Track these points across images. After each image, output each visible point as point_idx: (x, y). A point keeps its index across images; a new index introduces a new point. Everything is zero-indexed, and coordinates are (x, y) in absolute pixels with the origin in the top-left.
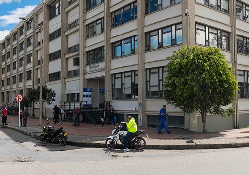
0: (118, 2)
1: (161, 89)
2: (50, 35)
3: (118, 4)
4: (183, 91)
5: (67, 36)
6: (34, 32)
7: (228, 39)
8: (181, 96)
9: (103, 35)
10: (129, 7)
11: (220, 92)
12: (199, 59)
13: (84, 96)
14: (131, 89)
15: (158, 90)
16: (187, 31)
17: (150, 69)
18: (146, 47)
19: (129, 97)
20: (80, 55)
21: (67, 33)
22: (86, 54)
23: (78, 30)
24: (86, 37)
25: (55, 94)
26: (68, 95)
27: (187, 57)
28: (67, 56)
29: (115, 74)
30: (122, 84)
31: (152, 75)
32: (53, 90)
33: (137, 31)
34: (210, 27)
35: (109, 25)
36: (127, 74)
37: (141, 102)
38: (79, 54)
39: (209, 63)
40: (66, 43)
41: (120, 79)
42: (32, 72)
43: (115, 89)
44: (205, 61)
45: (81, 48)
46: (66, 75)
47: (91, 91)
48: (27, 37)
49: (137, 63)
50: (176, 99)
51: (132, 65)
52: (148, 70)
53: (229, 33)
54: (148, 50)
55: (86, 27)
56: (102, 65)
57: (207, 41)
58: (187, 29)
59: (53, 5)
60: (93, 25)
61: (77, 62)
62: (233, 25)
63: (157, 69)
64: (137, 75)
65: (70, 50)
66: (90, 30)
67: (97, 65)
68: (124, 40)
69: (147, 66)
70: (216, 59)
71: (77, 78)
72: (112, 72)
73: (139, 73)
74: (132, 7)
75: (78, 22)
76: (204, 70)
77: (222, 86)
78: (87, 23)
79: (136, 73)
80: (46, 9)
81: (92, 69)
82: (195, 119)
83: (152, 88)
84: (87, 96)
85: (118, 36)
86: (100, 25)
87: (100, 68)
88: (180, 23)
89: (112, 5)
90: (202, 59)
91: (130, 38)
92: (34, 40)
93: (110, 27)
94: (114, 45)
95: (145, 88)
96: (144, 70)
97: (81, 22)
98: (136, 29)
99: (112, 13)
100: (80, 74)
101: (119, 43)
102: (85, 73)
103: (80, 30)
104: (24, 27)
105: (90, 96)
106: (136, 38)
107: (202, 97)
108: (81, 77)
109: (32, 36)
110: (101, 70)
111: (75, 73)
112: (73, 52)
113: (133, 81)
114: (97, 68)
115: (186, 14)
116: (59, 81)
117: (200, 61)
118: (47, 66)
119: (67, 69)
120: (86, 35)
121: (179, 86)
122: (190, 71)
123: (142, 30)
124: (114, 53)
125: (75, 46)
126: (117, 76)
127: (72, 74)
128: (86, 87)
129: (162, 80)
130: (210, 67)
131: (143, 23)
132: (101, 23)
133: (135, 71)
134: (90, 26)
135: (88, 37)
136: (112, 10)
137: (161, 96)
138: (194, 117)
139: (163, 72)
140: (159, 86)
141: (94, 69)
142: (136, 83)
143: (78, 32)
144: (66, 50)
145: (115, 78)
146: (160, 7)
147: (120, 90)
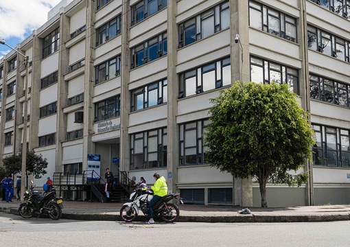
0: (141, 33)
1: (200, 152)
2: (42, 80)
3: (140, 35)
4: (233, 145)
5: (67, 82)
6: (18, 75)
7: (297, 79)
8: (230, 152)
9: (119, 79)
10: (155, 40)
11: (288, 146)
12: (256, 99)
13: (90, 166)
14: (156, 154)
15: (195, 153)
16: (239, 67)
17: (185, 124)
18: (180, 93)
19: (154, 165)
20: (85, 108)
21: (66, 78)
22: (93, 106)
23: (83, 73)
24: (93, 83)
25: (47, 164)
26: (65, 166)
27: (240, 97)
28: (66, 110)
29: (135, 134)
30: (144, 148)
31: (187, 133)
32: (43, 158)
33: (166, 71)
34: (270, 61)
35: (127, 65)
36: (151, 134)
37: (171, 171)
38: (82, 108)
39: (271, 104)
40: (64, 92)
41: (142, 140)
42: (13, 133)
43: (134, 155)
44: (266, 102)
45: (86, 98)
46: (63, 137)
47: (99, 160)
48: (8, 83)
49: (166, 116)
50: (222, 159)
51: (159, 120)
52: (182, 126)
53: (297, 70)
54: (182, 97)
55: (94, 69)
56: (116, 122)
57: (266, 81)
58: (238, 63)
59: (48, 38)
60: (104, 66)
61: (80, 118)
62: (303, 58)
63: (195, 124)
64: (166, 134)
65: (70, 102)
66: (100, 73)
67: (109, 121)
68: (148, 85)
69: (180, 120)
70: (282, 99)
71: (80, 141)
72: (131, 131)
73: (169, 131)
74: (160, 40)
75: (83, 63)
76: (263, 115)
77: (291, 137)
78: (96, 63)
79: (165, 131)
80: (37, 44)
81: (102, 128)
82: (249, 192)
83: (186, 150)
84: (94, 166)
85: (140, 79)
86: (115, 65)
87: (113, 125)
88: (228, 57)
89: (132, 37)
90: (261, 100)
91: (157, 82)
92: (18, 86)
93: (129, 67)
94: (133, 94)
95: (177, 151)
96: (176, 126)
97: (87, 63)
98: (166, 69)
99: (131, 49)
100: (84, 135)
101: (141, 90)
102: (91, 134)
103: (86, 73)
104: (4, 68)
105: (98, 167)
106: (165, 82)
107: (261, 153)
108: (86, 139)
109: (15, 81)
110: (114, 129)
111: (77, 135)
112: (74, 104)
113: (160, 143)
114: (109, 126)
115: (237, 41)
116: (53, 146)
117: (259, 102)
118: (36, 125)
119: (66, 128)
120: (94, 79)
121: (228, 139)
122: (244, 117)
123: (174, 70)
124: (133, 105)
125: (78, 96)
126: (137, 136)
127: (72, 136)
128: (92, 153)
129: (201, 139)
130: (273, 111)
131: (175, 60)
132: (116, 63)
133: (163, 128)
134: (101, 67)
135: (97, 82)
136: (132, 44)
137: (200, 162)
138: (248, 188)
139: (203, 127)
140: (197, 147)
141: (105, 127)
142: (164, 145)
143: (83, 77)
144: (64, 101)
145: (135, 140)
146: (199, 37)
147: (141, 156)
